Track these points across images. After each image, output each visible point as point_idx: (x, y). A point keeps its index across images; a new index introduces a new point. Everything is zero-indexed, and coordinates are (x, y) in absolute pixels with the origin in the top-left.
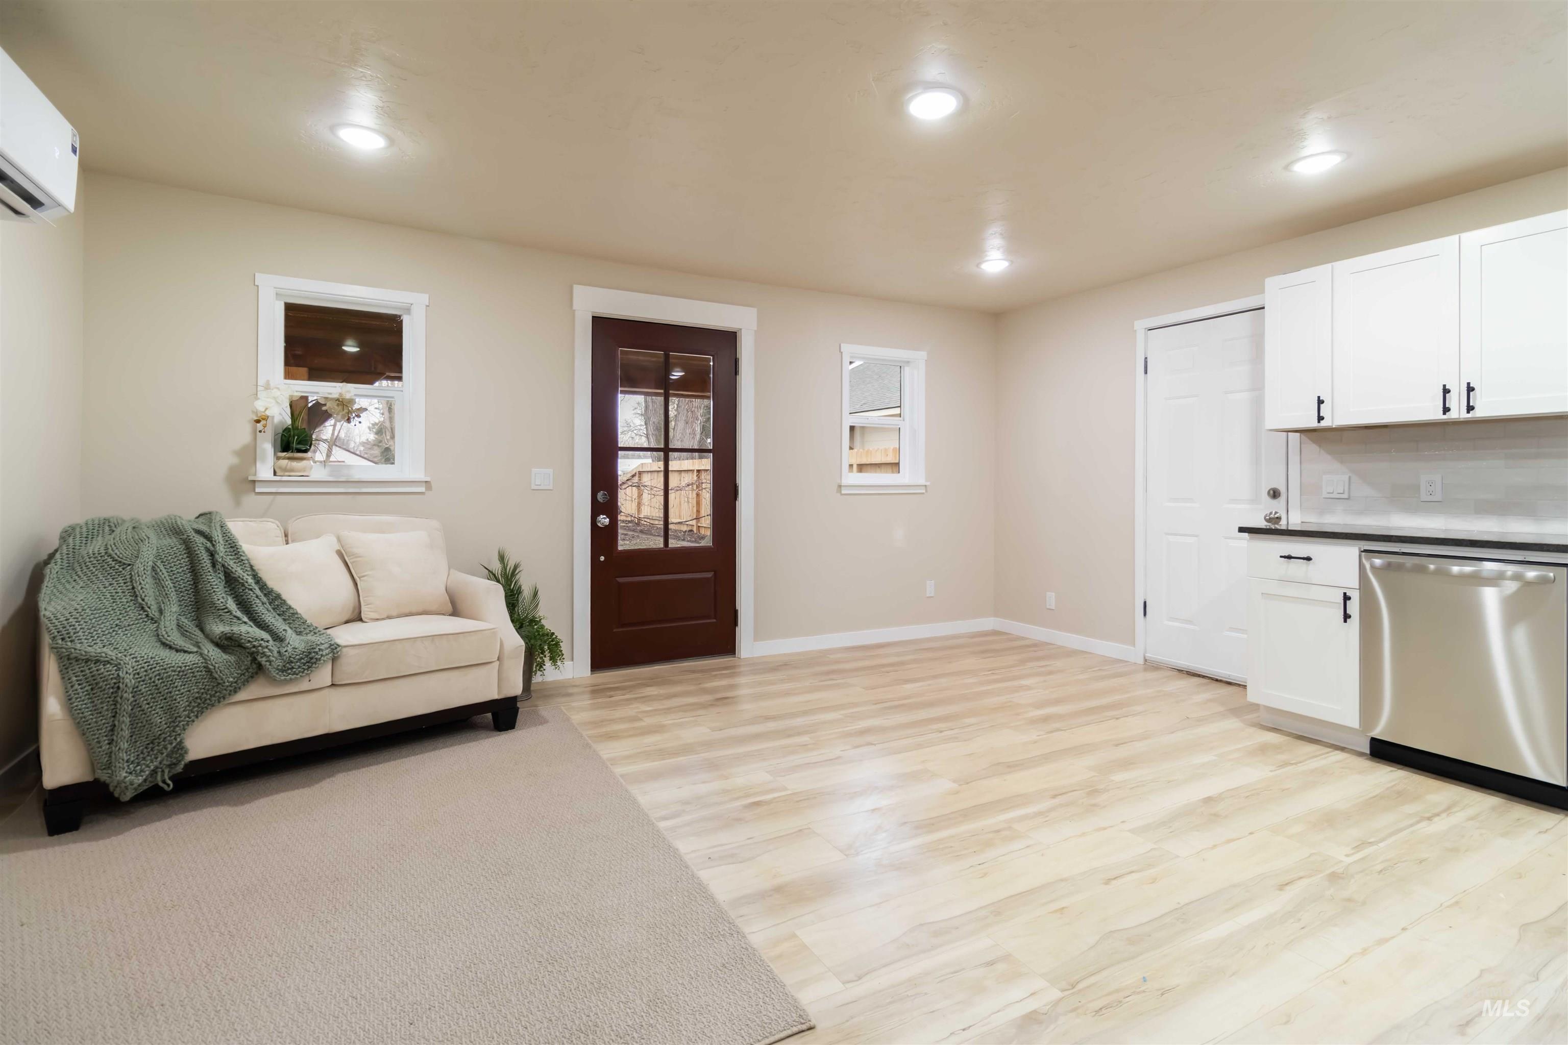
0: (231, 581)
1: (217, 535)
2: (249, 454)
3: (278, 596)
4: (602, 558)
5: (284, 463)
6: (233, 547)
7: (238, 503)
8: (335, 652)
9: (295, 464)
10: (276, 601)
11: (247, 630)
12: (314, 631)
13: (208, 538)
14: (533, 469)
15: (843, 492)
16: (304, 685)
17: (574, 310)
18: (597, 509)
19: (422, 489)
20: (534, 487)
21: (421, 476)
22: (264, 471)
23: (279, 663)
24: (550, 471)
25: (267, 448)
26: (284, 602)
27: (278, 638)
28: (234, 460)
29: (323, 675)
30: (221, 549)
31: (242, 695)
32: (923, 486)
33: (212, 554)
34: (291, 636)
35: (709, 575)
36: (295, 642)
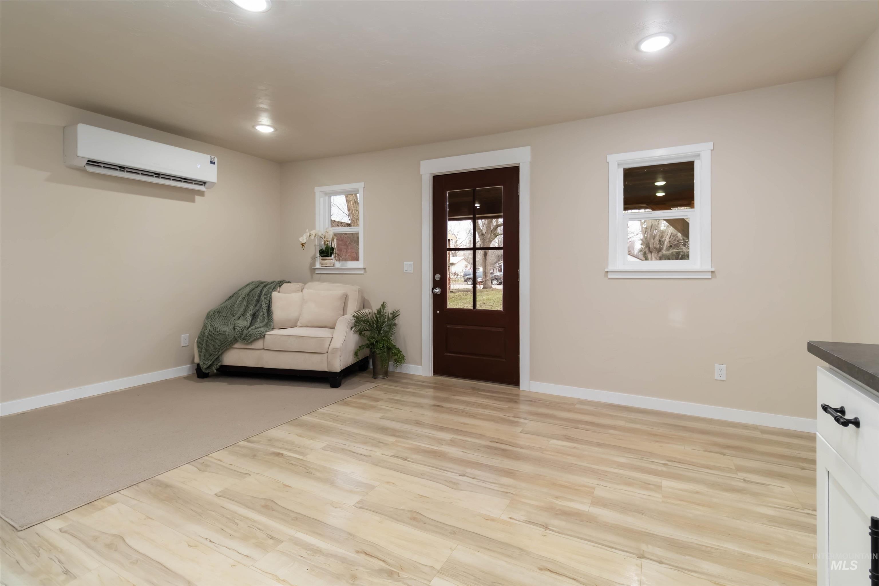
3: (271, 313)
4: (438, 312)
8: (262, 337)
14: (405, 262)
15: (610, 276)
16: (253, 347)
17: (421, 175)
18: (436, 284)
19: (361, 273)
20: (405, 272)
21: (362, 266)
22: (318, 266)
23: (243, 336)
24: (412, 263)
29: (260, 344)
32: (709, 271)
35: (501, 330)
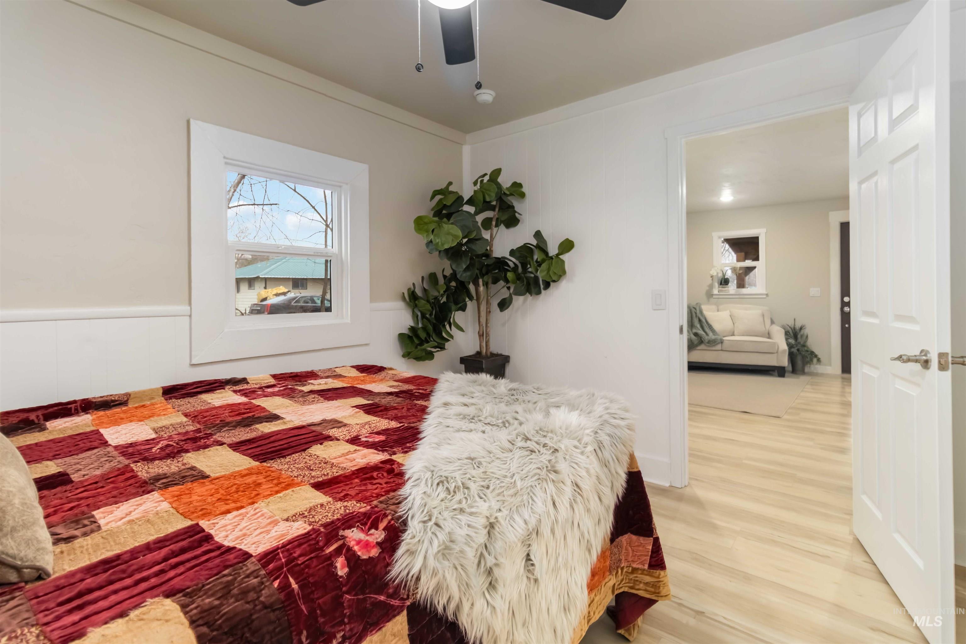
0: (700, 321)
1: (698, 309)
2: (711, 287)
3: (711, 326)
4: (847, 326)
5: (720, 289)
6: (701, 312)
7: (709, 301)
8: (722, 342)
9: (723, 289)
10: (710, 327)
11: (701, 332)
12: (718, 335)
13: (695, 309)
14: (811, 289)
16: (714, 348)
17: (829, 222)
18: (844, 304)
19: (765, 296)
20: (811, 295)
21: (765, 292)
22: (715, 291)
23: (707, 341)
24: (819, 289)
25: (716, 285)
26: (712, 327)
27: (707, 334)
28: (707, 288)
29: (719, 347)
30: (698, 312)
31: (699, 348)
33: (696, 313)
34: (711, 334)
36: (711, 336)
